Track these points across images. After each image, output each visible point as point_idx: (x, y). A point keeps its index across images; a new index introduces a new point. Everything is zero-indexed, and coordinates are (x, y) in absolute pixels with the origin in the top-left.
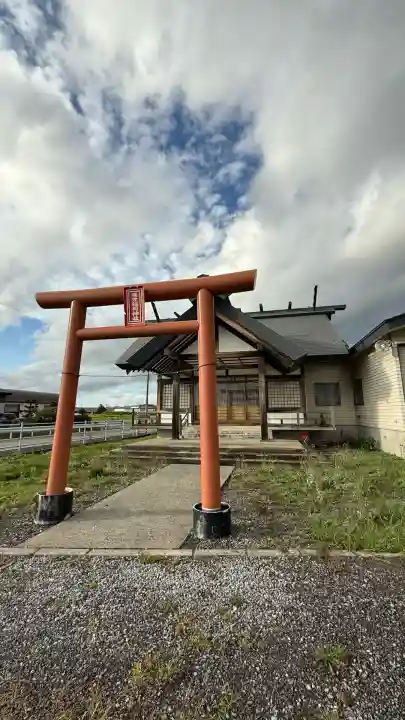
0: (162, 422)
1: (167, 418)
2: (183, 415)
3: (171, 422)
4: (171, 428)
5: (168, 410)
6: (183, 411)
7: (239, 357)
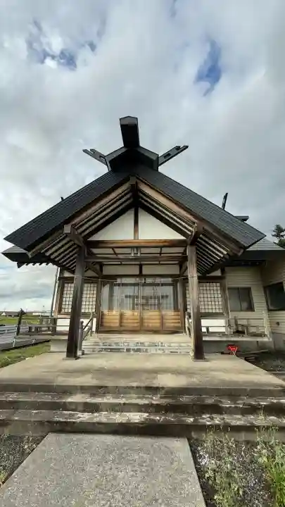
0: (58, 329)
1: (64, 324)
2: (85, 321)
3: (67, 329)
4: (66, 337)
5: (67, 314)
6: (86, 315)
7: (161, 247)
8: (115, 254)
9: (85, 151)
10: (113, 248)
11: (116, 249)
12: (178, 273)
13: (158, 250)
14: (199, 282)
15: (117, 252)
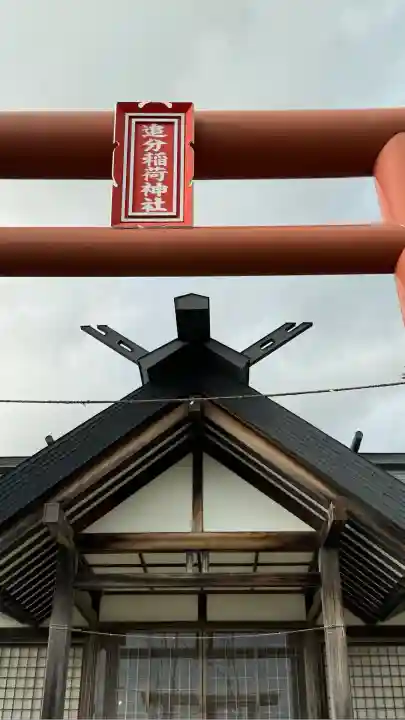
7: (257, 551)
8: (143, 565)
9: (87, 329)
10: (141, 552)
11: (145, 555)
12: (303, 617)
13: (249, 557)
14: (350, 645)
15: (147, 562)
